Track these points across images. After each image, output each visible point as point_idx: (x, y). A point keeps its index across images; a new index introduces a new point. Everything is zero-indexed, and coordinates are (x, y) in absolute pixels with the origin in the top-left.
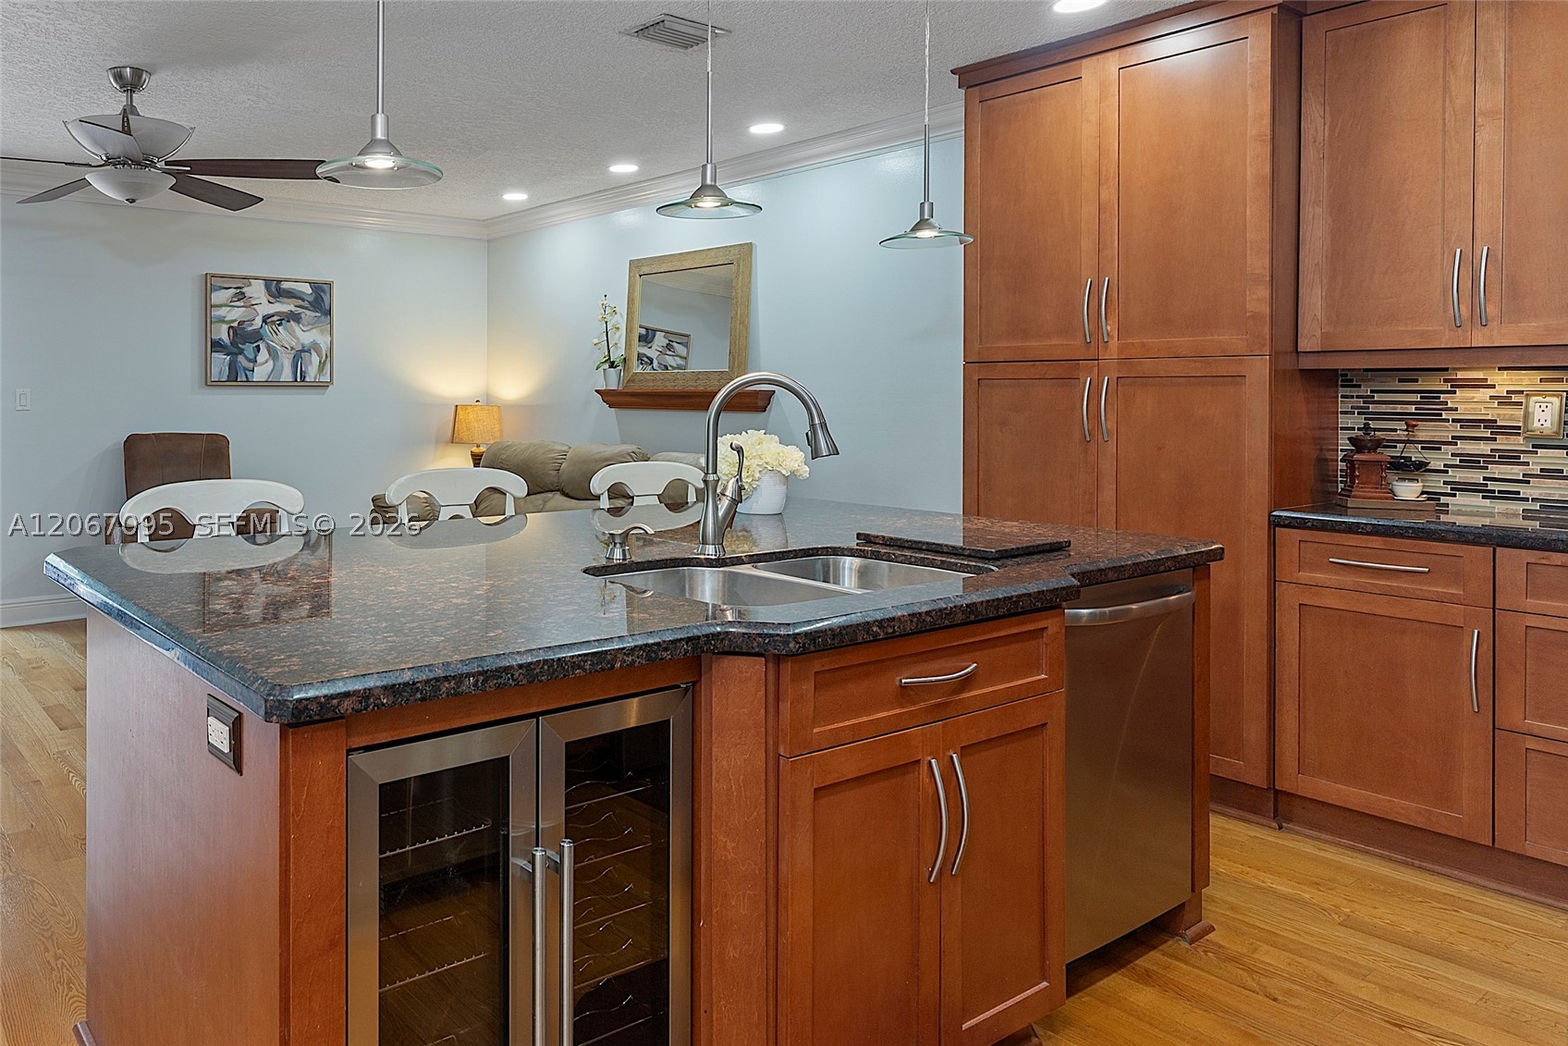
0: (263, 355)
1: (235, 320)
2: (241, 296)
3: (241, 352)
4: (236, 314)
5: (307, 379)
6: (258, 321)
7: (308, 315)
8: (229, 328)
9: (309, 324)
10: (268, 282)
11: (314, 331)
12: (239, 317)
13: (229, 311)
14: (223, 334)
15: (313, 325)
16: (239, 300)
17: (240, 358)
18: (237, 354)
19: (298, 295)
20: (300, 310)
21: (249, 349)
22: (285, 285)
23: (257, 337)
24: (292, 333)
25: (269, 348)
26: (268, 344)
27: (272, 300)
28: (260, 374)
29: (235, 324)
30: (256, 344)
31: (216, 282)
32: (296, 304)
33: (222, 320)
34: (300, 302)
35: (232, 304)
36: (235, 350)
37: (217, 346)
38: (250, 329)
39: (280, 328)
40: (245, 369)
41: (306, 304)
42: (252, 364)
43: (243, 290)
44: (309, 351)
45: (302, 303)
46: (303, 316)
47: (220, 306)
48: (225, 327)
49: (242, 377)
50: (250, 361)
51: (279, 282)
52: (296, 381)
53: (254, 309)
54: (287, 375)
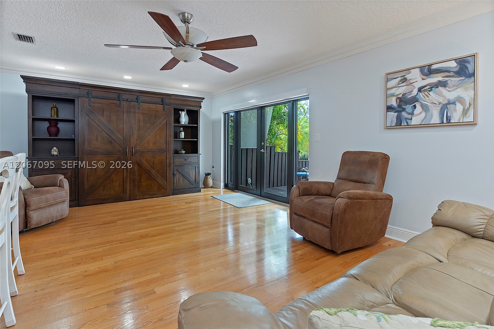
0: (419, 109)
1: (400, 94)
2: (404, 80)
3: (404, 110)
4: (401, 90)
5: (452, 121)
6: (415, 92)
7: (454, 81)
8: (397, 99)
9: (454, 86)
10: (421, 68)
11: (459, 90)
12: (403, 92)
13: (396, 90)
14: (393, 102)
15: (457, 86)
16: (403, 83)
17: (404, 114)
18: (401, 111)
19: (445, 69)
20: (446, 79)
21: (409, 108)
22: (434, 67)
23: (415, 100)
24: (440, 94)
25: (422, 106)
26: (421, 103)
27: (424, 77)
28: (415, 121)
29: (400, 96)
30: (414, 104)
31: (390, 77)
32: (443, 76)
33: (393, 95)
34: (447, 74)
35: (399, 85)
36: (400, 109)
37: (389, 108)
38: (409, 96)
39: (430, 93)
40: (406, 119)
41: (452, 74)
42: (411, 116)
43: (406, 77)
44: (454, 103)
45: (449, 74)
46: (449, 82)
47: (392, 88)
48: (394, 99)
49: (404, 123)
50: (409, 114)
51: (430, 65)
52: (443, 123)
53: (413, 85)
54: (436, 119)
